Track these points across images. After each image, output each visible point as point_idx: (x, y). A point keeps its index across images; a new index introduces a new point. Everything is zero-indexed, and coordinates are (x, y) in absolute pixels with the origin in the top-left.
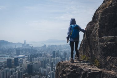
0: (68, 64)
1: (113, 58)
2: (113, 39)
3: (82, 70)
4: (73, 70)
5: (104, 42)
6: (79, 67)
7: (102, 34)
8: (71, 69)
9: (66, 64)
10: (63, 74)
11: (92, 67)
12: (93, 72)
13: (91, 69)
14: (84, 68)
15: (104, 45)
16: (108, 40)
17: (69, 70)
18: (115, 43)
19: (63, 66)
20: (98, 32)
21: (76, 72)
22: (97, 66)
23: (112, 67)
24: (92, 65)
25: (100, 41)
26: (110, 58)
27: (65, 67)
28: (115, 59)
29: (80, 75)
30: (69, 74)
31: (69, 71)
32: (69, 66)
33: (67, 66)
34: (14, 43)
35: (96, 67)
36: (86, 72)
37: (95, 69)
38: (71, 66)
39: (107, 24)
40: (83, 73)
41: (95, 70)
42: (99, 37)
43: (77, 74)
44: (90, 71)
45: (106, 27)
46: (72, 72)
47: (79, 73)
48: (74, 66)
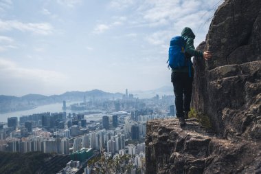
0: (156, 124)
1: (232, 111)
2: (234, 69)
3: (176, 135)
4: (163, 135)
5: (217, 79)
6: (173, 129)
7: (216, 62)
8: (160, 133)
9: (153, 123)
11: (196, 131)
12: (194, 141)
13: (192, 134)
14: (181, 132)
15: (217, 86)
16: (224, 74)
17: (157, 134)
18: (236, 79)
19: (150, 126)
22: (206, 130)
23: (228, 132)
24: (197, 128)
26: (228, 112)
27: (152, 129)
29: (173, 145)
30: (155, 141)
31: (156, 137)
32: (157, 127)
33: (155, 128)
34: (107, 92)
35: (205, 132)
36: (183, 140)
37: (199, 135)
38: (160, 128)
40: (177, 141)
41: (199, 137)
42: (210, 69)
43: (168, 142)
44: (188, 139)
45: (222, 47)
46: (160, 139)
47: (172, 141)
48: (164, 128)
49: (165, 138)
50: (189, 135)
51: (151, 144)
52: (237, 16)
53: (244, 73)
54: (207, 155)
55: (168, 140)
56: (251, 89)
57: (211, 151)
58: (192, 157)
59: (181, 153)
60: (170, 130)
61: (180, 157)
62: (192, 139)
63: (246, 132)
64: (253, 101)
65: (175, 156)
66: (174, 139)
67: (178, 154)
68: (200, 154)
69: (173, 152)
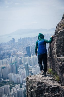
0: (35, 80)
3: (45, 85)
5: (60, 62)
7: (59, 53)
8: (38, 85)
9: (33, 80)
10: (31, 90)
11: (54, 83)
14: (48, 83)
15: (60, 65)
17: (36, 85)
19: (31, 81)
20: (56, 51)
21: (41, 87)
24: (54, 81)
25: (58, 60)
27: (32, 82)
30: (35, 89)
31: (36, 87)
32: (35, 82)
33: (34, 82)
35: (57, 82)
36: (49, 87)
38: (37, 82)
39: (62, 45)
40: (46, 88)
41: (55, 85)
42: (57, 56)
43: (42, 89)
44: (51, 86)
46: (38, 87)
47: (44, 88)
48: (39, 82)
49: (40, 87)
50: (51, 85)
51: (32, 90)
54: (59, 92)
55: (42, 88)
57: (60, 91)
58: (53, 94)
59: (48, 93)
60: (42, 83)
61: (48, 94)
62: (53, 87)
65: (46, 94)
67: (47, 93)
68: (56, 92)
69: (45, 93)
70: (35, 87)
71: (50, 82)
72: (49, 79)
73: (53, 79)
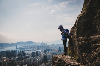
0: (57, 57)
1: (87, 54)
2: (87, 38)
4: (60, 62)
5: (80, 41)
6: (63, 60)
11: (73, 61)
12: (72, 65)
13: (71, 62)
14: (67, 61)
15: (80, 44)
16: (83, 40)
17: (57, 62)
18: (88, 42)
19: (54, 58)
20: (76, 33)
22: (76, 60)
23: (86, 62)
25: (78, 40)
26: (85, 54)
28: (89, 55)
30: (56, 65)
33: (56, 59)
36: (68, 65)
38: (58, 59)
39: (82, 27)
40: (65, 65)
41: (74, 64)
42: (77, 37)
43: (62, 65)
45: (82, 29)
46: (58, 64)
48: (60, 59)
49: (60, 64)
50: (70, 63)
51: (54, 65)
52: (86, 19)
53: (90, 40)
56: (94, 46)
63: (93, 63)
64: (95, 51)
66: (64, 64)
70: (56, 63)
71: (69, 61)
72: (69, 58)
73: (72, 58)
